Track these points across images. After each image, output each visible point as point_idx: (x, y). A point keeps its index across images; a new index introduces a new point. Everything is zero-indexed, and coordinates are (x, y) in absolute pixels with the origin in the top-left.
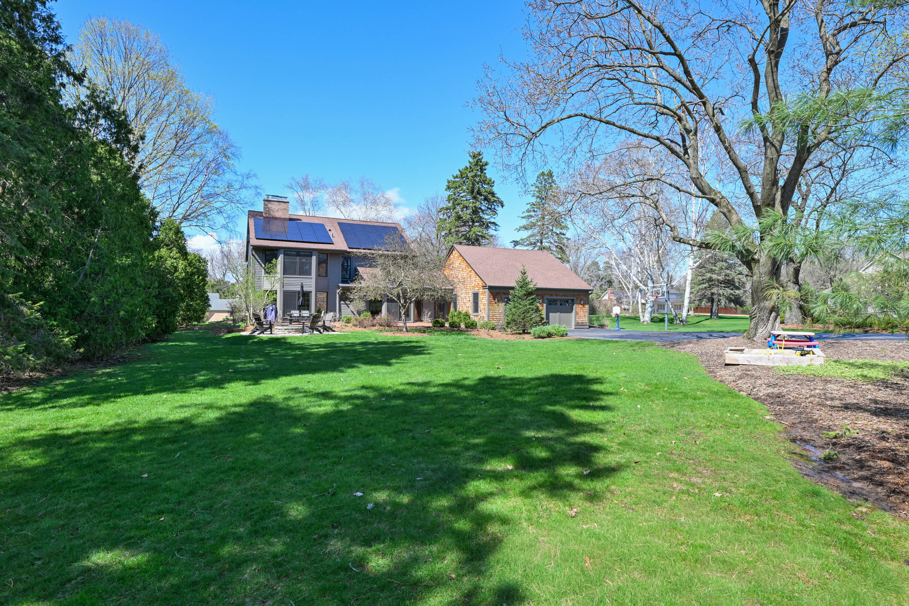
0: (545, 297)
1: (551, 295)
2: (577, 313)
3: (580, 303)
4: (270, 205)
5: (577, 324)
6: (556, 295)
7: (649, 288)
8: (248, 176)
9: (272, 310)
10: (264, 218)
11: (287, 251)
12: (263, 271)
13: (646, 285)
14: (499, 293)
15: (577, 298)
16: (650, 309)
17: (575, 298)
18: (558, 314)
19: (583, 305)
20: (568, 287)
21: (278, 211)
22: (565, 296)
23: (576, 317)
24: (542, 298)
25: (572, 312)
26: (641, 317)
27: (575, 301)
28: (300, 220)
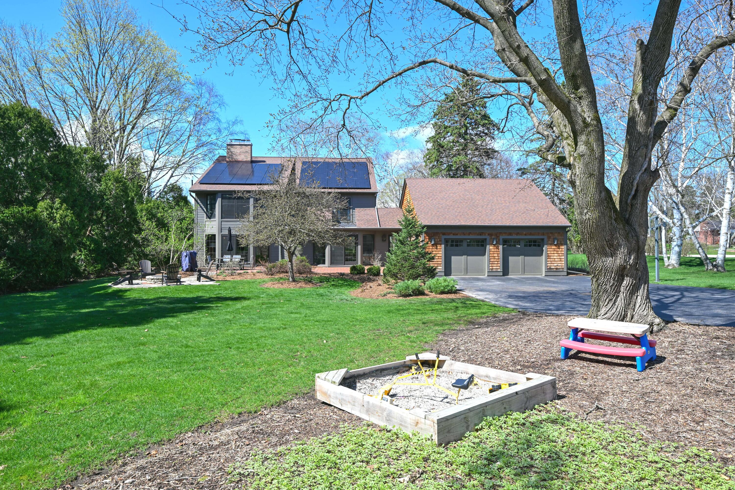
0: (501, 237)
1: (510, 234)
2: (548, 257)
3: (552, 244)
4: (232, 150)
5: (549, 270)
6: (517, 234)
7: (676, 221)
8: (234, 123)
9: (186, 256)
10: (227, 162)
11: (225, 195)
12: (205, 215)
13: (672, 217)
14: (437, 233)
15: (549, 238)
16: (677, 249)
17: (545, 237)
18: (521, 258)
19: (558, 245)
20: (535, 224)
21: (240, 154)
22: (531, 234)
23: (546, 261)
24: (497, 237)
25: (542, 255)
26: (666, 259)
27: (546, 240)
28: (264, 161)
